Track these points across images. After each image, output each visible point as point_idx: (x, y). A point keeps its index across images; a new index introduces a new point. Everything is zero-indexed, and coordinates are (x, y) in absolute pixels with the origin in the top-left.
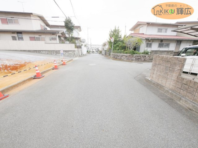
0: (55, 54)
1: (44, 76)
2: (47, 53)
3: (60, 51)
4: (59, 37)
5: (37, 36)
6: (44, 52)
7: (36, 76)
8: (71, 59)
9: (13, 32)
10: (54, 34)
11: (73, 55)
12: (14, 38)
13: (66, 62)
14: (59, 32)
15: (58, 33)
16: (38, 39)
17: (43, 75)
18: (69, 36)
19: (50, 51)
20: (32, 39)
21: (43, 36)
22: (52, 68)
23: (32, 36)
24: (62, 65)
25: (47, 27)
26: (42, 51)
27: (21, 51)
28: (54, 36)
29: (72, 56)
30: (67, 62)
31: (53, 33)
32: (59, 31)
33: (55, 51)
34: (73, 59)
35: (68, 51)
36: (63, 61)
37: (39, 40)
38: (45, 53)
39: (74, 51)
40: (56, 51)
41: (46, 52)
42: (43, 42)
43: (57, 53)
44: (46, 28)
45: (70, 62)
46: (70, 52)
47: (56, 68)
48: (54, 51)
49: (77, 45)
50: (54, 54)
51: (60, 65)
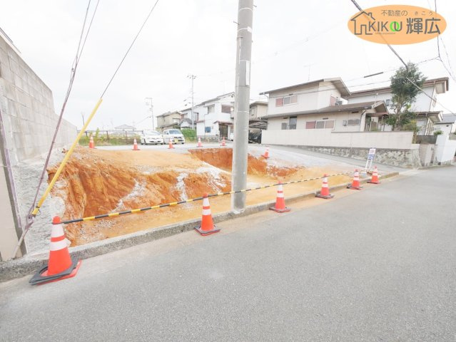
0: (348, 155)
1: (332, 197)
2: (331, 153)
3: (369, 149)
4: (368, 116)
5: (319, 120)
6: (325, 149)
7: (319, 192)
8: (392, 171)
9: (285, 117)
10: (357, 112)
11: (400, 163)
12: (284, 127)
13: (379, 176)
14: (372, 106)
15: (370, 108)
16: (321, 125)
17: (332, 194)
18: (399, 111)
19: (339, 148)
20: (310, 125)
21: (331, 119)
22: (346, 184)
23: (311, 120)
24: (369, 182)
25: (342, 99)
26: (322, 147)
27: (288, 146)
28: (354, 117)
29: (396, 164)
30: (381, 178)
31: (355, 110)
32: (373, 103)
33: (349, 148)
34: (400, 173)
35: (386, 150)
36: (374, 174)
37: (322, 127)
38: (326, 153)
39: (406, 151)
40: (354, 148)
41: (329, 150)
42: (329, 130)
43: (353, 154)
44: (341, 102)
45: (390, 179)
46: (391, 154)
47: (354, 186)
48: (346, 148)
49: (421, 133)
50: (345, 154)
51: (364, 182)
